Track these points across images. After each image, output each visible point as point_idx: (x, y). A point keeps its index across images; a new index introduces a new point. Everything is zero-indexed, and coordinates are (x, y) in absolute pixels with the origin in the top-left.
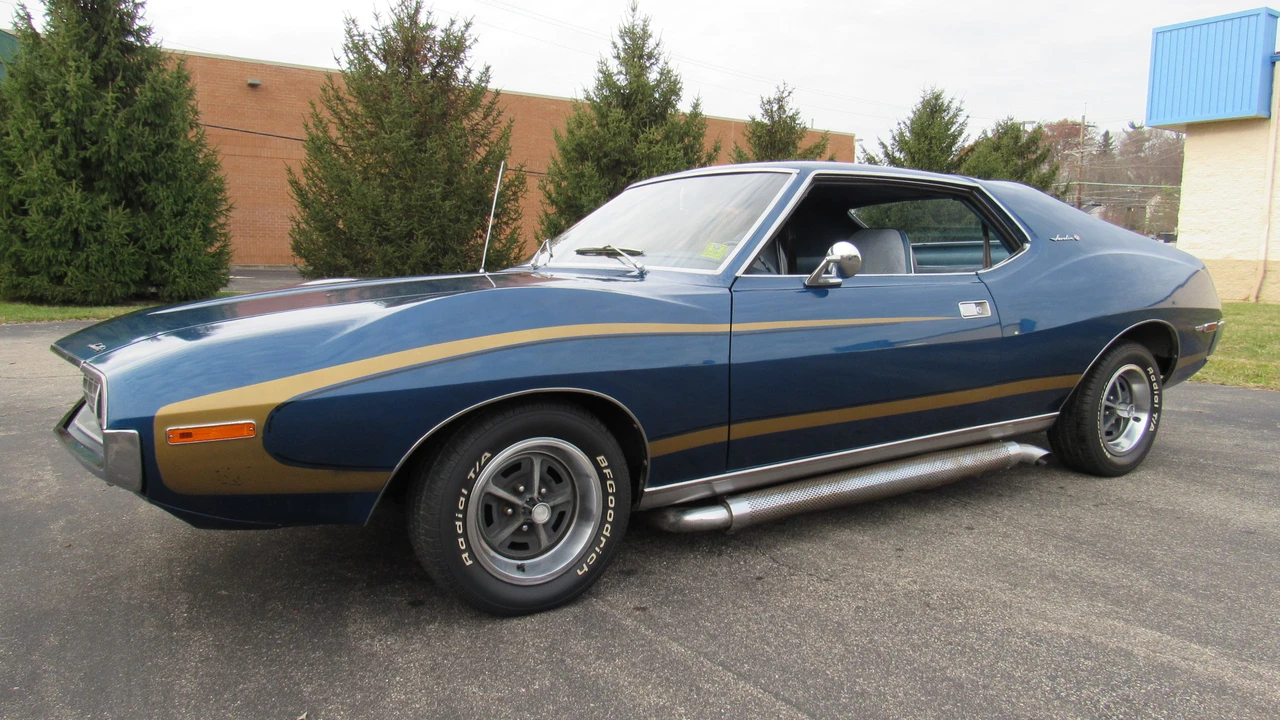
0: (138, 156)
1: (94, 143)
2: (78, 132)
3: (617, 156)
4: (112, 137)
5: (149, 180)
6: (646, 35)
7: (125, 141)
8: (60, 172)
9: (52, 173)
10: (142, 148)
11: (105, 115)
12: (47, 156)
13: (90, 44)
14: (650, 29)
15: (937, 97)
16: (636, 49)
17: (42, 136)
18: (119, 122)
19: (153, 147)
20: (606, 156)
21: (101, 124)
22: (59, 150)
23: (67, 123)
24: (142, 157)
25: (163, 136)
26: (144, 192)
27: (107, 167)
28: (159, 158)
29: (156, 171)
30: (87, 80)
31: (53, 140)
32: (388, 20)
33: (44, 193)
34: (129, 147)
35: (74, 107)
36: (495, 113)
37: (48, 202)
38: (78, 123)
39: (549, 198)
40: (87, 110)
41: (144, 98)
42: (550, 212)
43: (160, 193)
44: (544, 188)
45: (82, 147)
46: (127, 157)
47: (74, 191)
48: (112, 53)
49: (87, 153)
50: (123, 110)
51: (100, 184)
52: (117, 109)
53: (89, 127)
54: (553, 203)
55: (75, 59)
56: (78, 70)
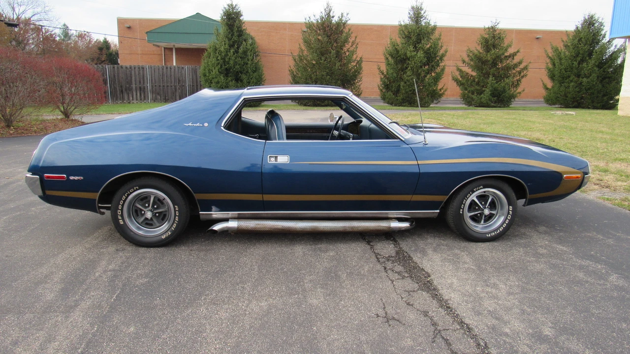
0: (238, 67)
1: (228, 64)
2: (224, 62)
3: (402, 56)
4: (232, 62)
5: (242, 73)
6: (421, 9)
7: (235, 63)
8: (220, 72)
9: (217, 72)
11: (230, 56)
12: (217, 68)
13: (230, 36)
14: (423, 7)
15: (592, 17)
16: (417, 15)
17: (217, 62)
18: (233, 58)
19: (243, 64)
20: (400, 56)
21: (230, 59)
22: (219, 66)
23: (222, 59)
24: (240, 67)
25: (246, 60)
26: (240, 77)
27: (231, 70)
28: (244, 67)
29: (244, 70)
30: (227, 46)
31: (218, 64)
32: (318, 17)
33: (216, 78)
34: (237, 65)
35: (223, 54)
36: (356, 44)
37: (216, 80)
38: (224, 59)
39: (381, 72)
40: (226, 55)
41: (241, 50)
42: (383, 77)
43: (244, 77)
44: (379, 69)
45: (225, 65)
46: (236, 67)
47: (222, 77)
48: (235, 38)
49: (226, 67)
50: (236, 54)
51: (230, 75)
52: (234, 54)
53: (227, 60)
54: (383, 74)
55: (224, 41)
56: (225, 44)
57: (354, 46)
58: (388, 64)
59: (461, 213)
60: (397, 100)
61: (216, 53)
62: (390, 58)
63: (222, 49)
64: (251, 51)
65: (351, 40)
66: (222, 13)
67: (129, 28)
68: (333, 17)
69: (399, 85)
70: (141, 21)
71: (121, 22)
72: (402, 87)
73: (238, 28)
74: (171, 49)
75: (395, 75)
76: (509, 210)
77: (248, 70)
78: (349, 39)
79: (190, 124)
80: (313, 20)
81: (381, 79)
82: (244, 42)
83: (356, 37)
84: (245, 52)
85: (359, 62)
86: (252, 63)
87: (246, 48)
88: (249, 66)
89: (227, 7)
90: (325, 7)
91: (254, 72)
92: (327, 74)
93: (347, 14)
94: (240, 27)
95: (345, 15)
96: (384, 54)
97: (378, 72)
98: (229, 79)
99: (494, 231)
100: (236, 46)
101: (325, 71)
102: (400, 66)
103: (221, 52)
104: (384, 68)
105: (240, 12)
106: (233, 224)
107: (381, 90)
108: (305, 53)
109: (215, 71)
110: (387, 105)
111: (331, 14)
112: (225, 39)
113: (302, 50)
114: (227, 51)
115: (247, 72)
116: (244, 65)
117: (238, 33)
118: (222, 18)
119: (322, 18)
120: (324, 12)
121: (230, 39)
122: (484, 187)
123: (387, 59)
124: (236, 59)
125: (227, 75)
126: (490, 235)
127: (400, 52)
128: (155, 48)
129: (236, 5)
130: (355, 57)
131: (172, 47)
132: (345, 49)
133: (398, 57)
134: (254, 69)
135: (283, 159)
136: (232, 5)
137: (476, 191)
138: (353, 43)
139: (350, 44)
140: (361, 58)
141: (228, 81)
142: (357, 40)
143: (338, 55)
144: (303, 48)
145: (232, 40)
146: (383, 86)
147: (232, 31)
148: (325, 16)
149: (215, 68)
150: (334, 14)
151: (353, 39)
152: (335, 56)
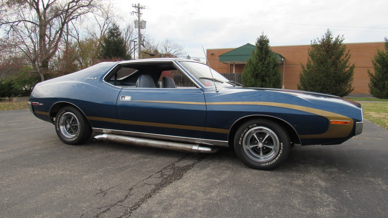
0: (264, 73)
2: (255, 70)
4: (259, 70)
7: (262, 70)
9: (250, 76)
10: (264, 71)
17: (251, 70)
18: (261, 67)
21: (259, 68)
22: (252, 73)
23: (254, 68)
25: (269, 69)
26: (265, 79)
27: (259, 75)
28: (267, 73)
29: (267, 75)
32: (320, 39)
34: (263, 71)
35: (255, 65)
37: (249, 81)
38: (255, 68)
39: (371, 74)
40: (256, 66)
41: (266, 63)
42: (372, 78)
43: (267, 78)
44: (369, 72)
45: (256, 72)
46: (262, 73)
47: (253, 79)
48: (263, 55)
49: (256, 73)
50: (263, 65)
51: (259, 77)
52: (261, 65)
53: (257, 69)
54: (372, 76)
55: (256, 58)
56: (256, 59)
57: (348, 57)
58: (376, 69)
59: (240, 144)
60: (383, 94)
61: (251, 65)
62: (378, 65)
63: (254, 62)
64: (273, 63)
65: (345, 53)
66: (256, 41)
67: (212, 54)
68: (332, 38)
69: (384, 84)
70: (219, 50)
71: (208, 51)
72: (386, 85)
73: (265, 49)
74: (233, 65)
75: (381, 76)
76: (280, 146)
77: (270, 74)
78: (344, 52)
79: (89, 78)
80: (317, 42)
81: (371, 79)
82: (268, 58)
83: (349, 51)
84: (268, 64)
85: (352, 68)
86: (273, 70)
87: (269, 61)
88: (271, 71)
89: (259, 37)
90: (326, 33)
91: (274, 75)
92: (325, 76)
93: (343, 36)
94: (266, 49)
95: (341, 36)
96: (373, 61)
97: (367, 74)
98: (258, 80)
99: (268, 162)
100: (263, 60)
101: (323, 74)
102: (385, 70)
103: (254, 64)
104: (373, 72)
105: (268, 40)
106: (105, 136)
107: (371, 88)
108: (312, 63)
109: (249, 75)
110: (375, 98)
111: (330, 37)
112: (256, 57)
113: (309, 61)
114: (257, 63)
115: (269, 76)
116: (267, 72)
117: (265, 53)
118: (256, 44)
119: (323, 40)
120: (325, 36)
121: (259, 57)
122: (257, 126)
123: (375, 64)
124: (262, 68)
125: (256, 78)
126: (264, 165)
127: (385, 60)
128: (225, 65)
129: (265, 36)
130: (347, 64)
131: (233, 64)
132: (341, 59)
133: (384, 63)
134: (274, 74)
135: (128, 98)
136: (263, 36)
137: (252, 128)
138: (347, 55)
139: (344, 56)
140: (353, 65)
141: (256, 81)
142: (350, 53)
143: (334, 63)
144: (311, 60)
145: (262, 57)
146: (372, 84)
147: (262, 51)
148: (326, 38)
149: (249, 74)
150: (333, 37)
151: (347, 52)
152: (331, 64)
